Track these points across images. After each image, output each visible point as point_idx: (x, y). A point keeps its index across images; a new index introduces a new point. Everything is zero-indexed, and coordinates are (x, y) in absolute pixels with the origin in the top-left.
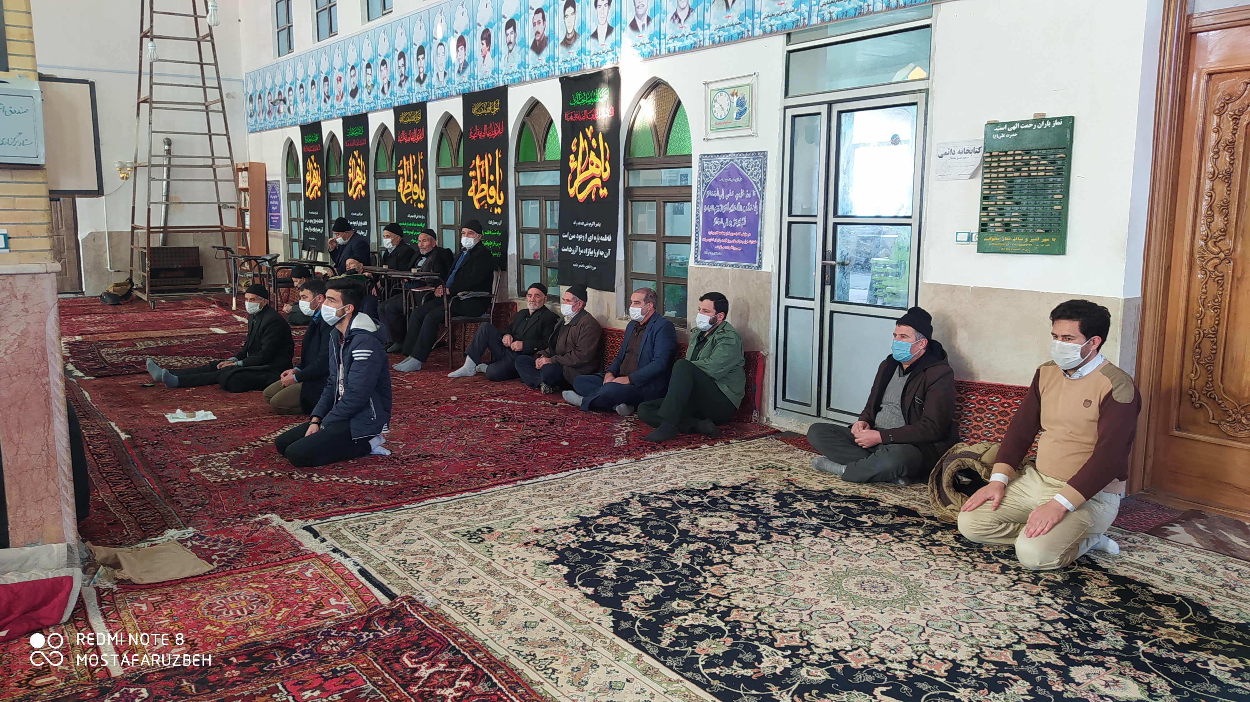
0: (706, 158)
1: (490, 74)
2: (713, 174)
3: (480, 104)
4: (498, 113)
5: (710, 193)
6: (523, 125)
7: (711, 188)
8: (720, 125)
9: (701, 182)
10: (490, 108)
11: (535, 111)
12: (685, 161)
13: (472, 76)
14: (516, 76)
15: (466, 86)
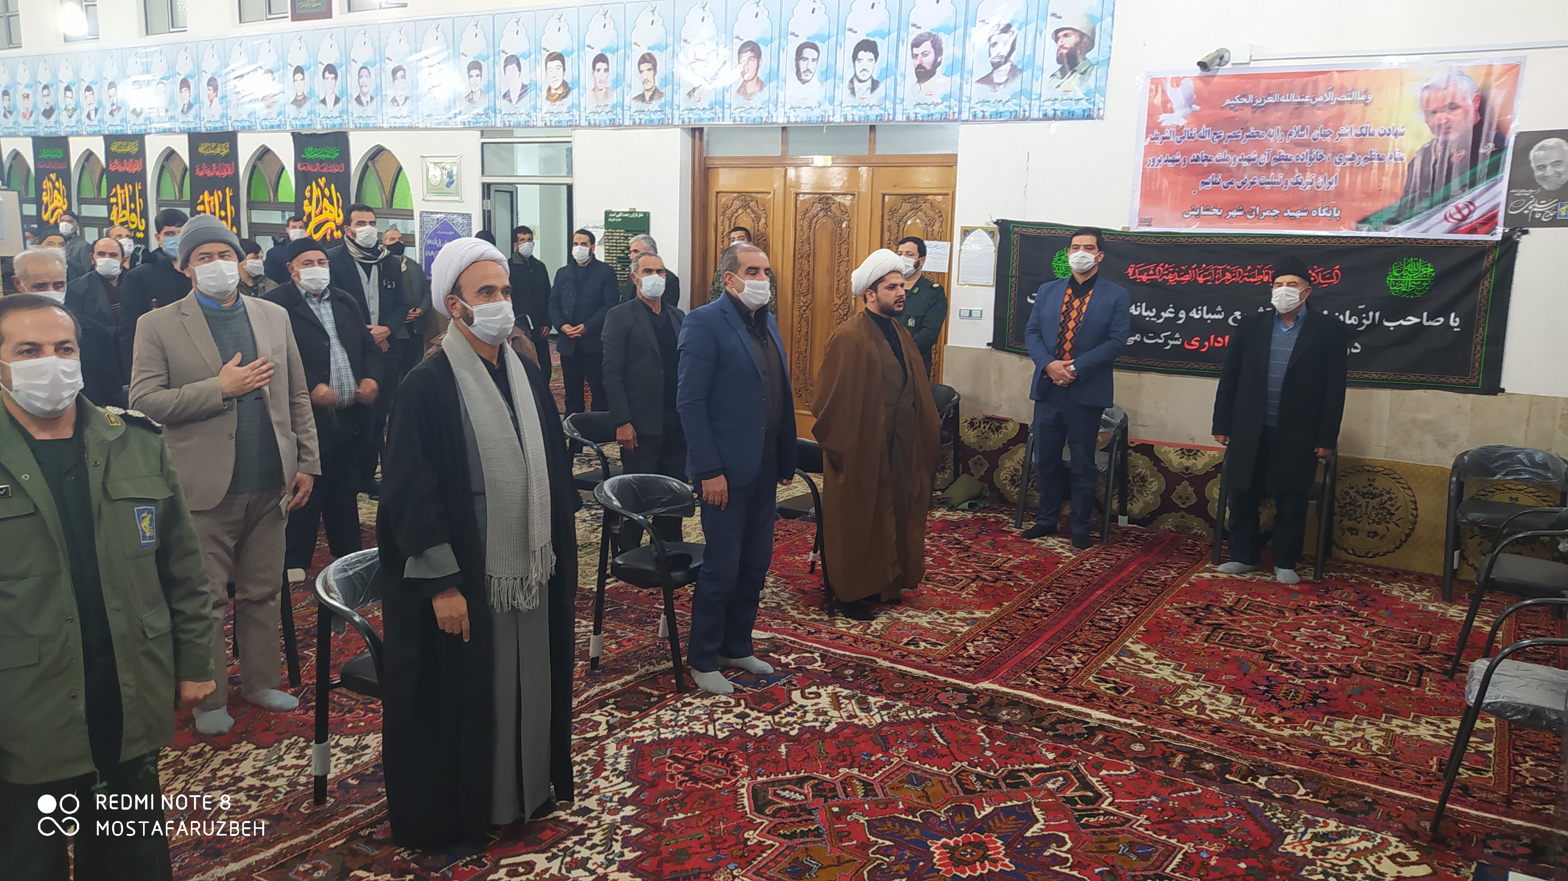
0: (424, 214)
1: (218, 119)
2: (432, 227)
3: (207, 144)
4: (227, 155)
5: (429, 242)
6: (254, 167)
7: (431, 237)
8: (435, 190)
9: (422, 233)
10: (219, 149)
11: (266, 157)
12: (408, 215)
13: (198, 116)
14: (246, 124)
15: (192, 126)
